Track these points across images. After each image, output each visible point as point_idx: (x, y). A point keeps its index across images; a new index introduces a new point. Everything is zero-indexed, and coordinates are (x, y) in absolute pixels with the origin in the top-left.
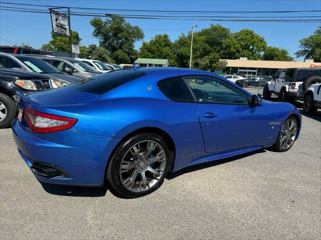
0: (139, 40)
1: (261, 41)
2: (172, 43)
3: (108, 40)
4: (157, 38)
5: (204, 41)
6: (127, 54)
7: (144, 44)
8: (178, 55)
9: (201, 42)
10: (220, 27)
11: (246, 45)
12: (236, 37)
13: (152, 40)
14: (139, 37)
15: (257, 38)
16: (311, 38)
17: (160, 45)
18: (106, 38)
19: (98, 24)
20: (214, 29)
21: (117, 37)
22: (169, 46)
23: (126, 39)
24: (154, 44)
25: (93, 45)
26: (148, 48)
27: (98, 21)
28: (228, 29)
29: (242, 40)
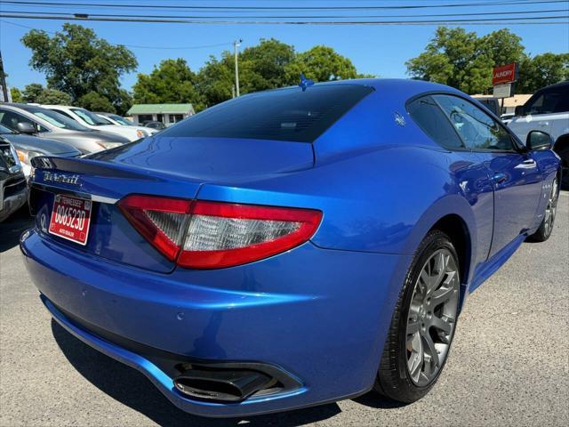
0: (128, 72)
1: (347, 67)
2: (194, 75)
3: (65, 74)
4: (165, 67)
5: (252, 69)
6: (107, 99)
7: (141, 78)
8: (208, 95)
9: (247, 71)
10: (277, 42)
11: (324, 73)
12: (306, 60)
13: (156, 71)
14: (127, 67)
15: (340, 61)
16: (422, 57)
17: (172, 78)
18: (60, 70)
19: (39, 44)
20: (268, 47)
21: (82, 68)
22: (189, 79)
23: (102, 70)
24: (161, 77)
25: (35, 85)
26: (149, 85)
27: (40, 37)
28: (290, 45)
29: (317, 64)
